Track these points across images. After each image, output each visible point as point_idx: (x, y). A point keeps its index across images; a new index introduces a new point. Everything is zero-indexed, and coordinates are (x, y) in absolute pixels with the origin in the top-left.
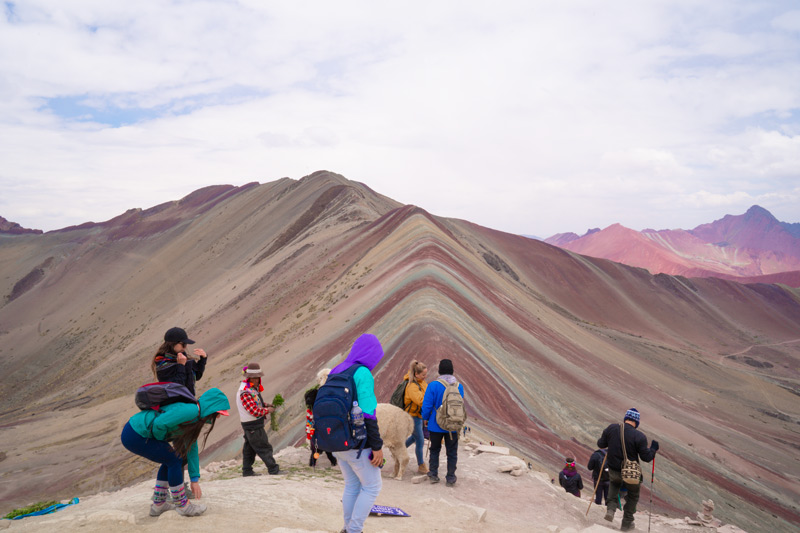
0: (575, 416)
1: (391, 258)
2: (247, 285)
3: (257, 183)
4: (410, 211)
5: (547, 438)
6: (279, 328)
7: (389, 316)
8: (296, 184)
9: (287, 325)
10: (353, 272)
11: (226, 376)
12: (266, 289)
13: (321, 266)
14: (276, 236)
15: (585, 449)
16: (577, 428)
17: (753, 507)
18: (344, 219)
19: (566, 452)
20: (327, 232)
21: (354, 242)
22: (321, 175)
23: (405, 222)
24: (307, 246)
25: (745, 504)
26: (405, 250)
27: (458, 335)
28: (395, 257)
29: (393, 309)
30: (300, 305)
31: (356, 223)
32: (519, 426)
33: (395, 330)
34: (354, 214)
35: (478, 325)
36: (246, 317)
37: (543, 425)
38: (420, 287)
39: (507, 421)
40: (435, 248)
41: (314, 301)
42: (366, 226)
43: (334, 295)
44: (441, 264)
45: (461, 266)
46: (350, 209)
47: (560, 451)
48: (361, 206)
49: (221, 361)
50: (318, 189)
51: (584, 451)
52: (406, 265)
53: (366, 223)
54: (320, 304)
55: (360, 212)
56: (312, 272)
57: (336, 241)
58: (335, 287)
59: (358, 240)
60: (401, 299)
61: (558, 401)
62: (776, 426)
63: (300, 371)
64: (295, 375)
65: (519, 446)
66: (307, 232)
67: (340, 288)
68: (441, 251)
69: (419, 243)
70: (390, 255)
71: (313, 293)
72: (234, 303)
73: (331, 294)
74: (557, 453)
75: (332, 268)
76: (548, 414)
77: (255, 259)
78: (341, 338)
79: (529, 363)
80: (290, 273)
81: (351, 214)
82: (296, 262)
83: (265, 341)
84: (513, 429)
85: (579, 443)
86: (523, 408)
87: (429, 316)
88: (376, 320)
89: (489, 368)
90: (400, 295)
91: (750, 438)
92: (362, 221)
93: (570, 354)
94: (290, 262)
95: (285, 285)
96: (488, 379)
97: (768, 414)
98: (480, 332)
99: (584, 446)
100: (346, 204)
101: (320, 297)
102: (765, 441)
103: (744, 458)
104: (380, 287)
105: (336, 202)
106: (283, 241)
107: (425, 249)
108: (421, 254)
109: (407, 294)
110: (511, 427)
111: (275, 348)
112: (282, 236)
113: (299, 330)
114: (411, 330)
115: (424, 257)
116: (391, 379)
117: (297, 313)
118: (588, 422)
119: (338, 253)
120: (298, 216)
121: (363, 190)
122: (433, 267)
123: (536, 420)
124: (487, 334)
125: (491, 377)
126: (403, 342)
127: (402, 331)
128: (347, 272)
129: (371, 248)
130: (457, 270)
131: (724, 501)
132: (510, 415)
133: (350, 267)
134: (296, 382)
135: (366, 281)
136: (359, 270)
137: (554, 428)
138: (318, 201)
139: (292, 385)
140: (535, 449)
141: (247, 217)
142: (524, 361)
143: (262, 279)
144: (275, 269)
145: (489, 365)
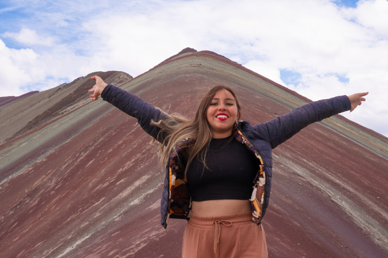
106: (37, 122)
112: (37, 118)
120: (59, 100)
138: (83, 85)
141: (16, 114)
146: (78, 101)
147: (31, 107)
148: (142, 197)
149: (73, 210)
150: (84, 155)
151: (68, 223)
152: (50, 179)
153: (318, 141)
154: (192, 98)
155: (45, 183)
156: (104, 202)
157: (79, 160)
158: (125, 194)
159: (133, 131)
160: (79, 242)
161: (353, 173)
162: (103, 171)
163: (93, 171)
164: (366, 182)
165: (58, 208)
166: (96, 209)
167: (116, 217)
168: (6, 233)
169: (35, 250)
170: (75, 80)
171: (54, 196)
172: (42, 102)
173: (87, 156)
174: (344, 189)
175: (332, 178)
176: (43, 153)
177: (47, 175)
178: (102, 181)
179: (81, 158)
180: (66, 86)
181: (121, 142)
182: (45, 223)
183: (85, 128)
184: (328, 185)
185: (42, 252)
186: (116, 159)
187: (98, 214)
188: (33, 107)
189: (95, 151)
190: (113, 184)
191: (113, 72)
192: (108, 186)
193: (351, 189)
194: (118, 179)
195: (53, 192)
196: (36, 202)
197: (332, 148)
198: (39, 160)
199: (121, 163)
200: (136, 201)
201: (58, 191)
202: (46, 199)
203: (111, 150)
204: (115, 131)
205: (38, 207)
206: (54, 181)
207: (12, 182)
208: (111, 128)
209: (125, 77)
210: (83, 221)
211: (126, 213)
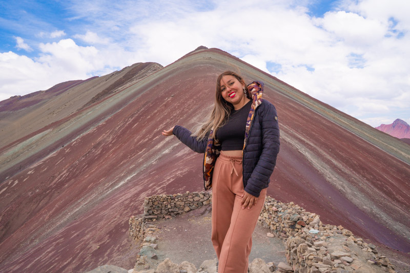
3: (98, 76)
8: (120, 71)
105: (143, 71)
106: (98, 97)
112: (98, 94)
141: (83, 93)
146: (126, 83)
147: (94, 87)
148: (171, 148)
149: (125, 157)
150: (131, 120)
151: (121, 166)
152: (109, 136)
153: (291, 111)
154: (204, 81)
155: (105, 139)
156: (145, 152)
157: (127, 124)
158: (159, 146)
159: (164, 103)
160: (129, 178)
161: (314, 133)
162: (144, 131)
163: (137, 131)
164: (323, 140)
165: (114, 156)
166: (140, 156)
167: (153, 161)
168: (80, 172)
169: (100, 183)
170: (124, 69)
171: (112, 148)
172: (101, 84)
173: (133, 121)
174: (307, 144)
175: (299, 136)
176: (103, 119)
177: (106, 134)
178: (143, 137)
179: (129, 122)
180: (117, 73)
181: (156, 111)
182: (106, 166)
183: (131, 102)
184: (297, 141)
185: (104, 184)
186: (153, 122)
187: (141, 160)
188: (95, 88)
189: (139, 117)
190: (151, 139)
191: (150, 63)
192: (148, 141)
193: (312, 144)
194: (154, 136)
195: (110, 145)
196: (99, 152)
197: (300, 116)
198: (101, 123)
199: (157, 125)
200: (167, 151)
201: (114, 144)
202: (106, 149)
203: (149, 117)
204: (152, 103)
205: (101, 155)
206: (111, 137)
207: (83, 138)
208: (149, 102)
209: (158, 66)
210: (131, 164)
211: (160, 159)
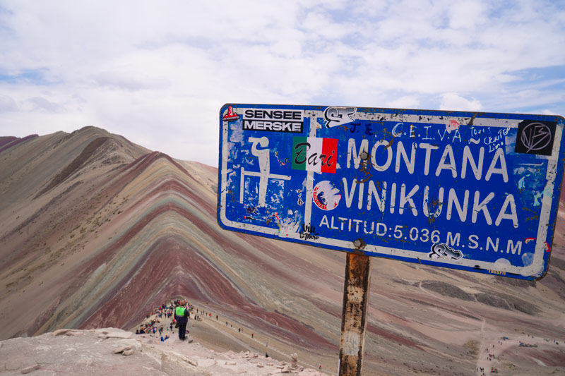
0: (276, 295)
1: (143, 190)
2: (29, 215)
3: (36, 136)
4: (157, 156)
5: (258, 312)
6: (57, 246)
7: (141, 233)
8: (68, 136)
9: (63, 243)
10: (114, 202)
11: (11, 288)
12: (45, 218)
13: (89, 198)
14: (53, 176)
15: (284, 317)
16: (278, 303)
17: (388, 341)
18: (107, 162)
19: (271, 320)
20: (94, 172)
21: (115, 179)
22: (88, 130)
23: (153, 164)
24: (78, 183)
25: (384, 340)
26: (153, 185)
27: (192, 244)
28: (145, 190)
29: (145, 228)
30: (73, 228)
31: (116, 165)
32: (238, 305)
33: (146, 243)
34: (115, 158)
35: (207, 236)
36: (28, 240)
37: (254, 303)
38: (164, 211)
39: (230, 303)
40: (175, 182)
41: (84, 225)
42: (124, 167)
43: (100, 220)
44: (179, 194)
45: (194, 195)
46: (112, 155)
47: (267, 320)
48: (120, 153)
49: (7, 276)
50: (86, 140)
51: (283, 318)
52: (154, 195)
53: (124, 165)
54: (89, 226)
55: (119, 157)
56: (82, 202)
57: (100, 179)
58: (101, 213)
59: (118, 177)
60: (150, 220)
61: (264, 285)
62: (401, 288)
63: (73, 279)
64: (70, 282)
65: (238, 319)
66: (77, 173)
67: (104, 214)
68: (179, 184)
69: (163, 179)
70: (142, 188)
71: (83, 219)
72: (18, 229)
73: (97, 219)
74: (265, 321)
75: (97, 199)
76: (258, 295)
77: (35, 195)
78: (105, 252)
79: (244, 261)
80: (65, 205)
81: (112, 158)
82: (69, 196)
83: (45, 258)
84: (234, 307)
85: (279, 313)
86: (240, 293)
87: (171, 232)
88: (132, 236)
89: (216, 267)
90: (150, 217)
91: (386, 298)
92: (121, 164)
93: (271, 252)
94: (64, 196)
95: (61, 214)
96: (215, 274)
97: (396, 281)
98: (208, 241)
99: (283, 314)
100: (108, 151)
101: (89, 221)
102: (394, 298)
103: (383, 311)
104: (134, 212)
105: (101, 149)
106: (59, 180)
107: (168, 183)
108: (165, 187)
109: (155, 216)
110: (232, 307)
111: (53, 262)
112: (58, 176)
113: (72, 248)
114: (158, 242)
115: (167, 189)
116: (144, 280)
117: (70, 234)
118: (285, 298)
119: (103, 188)
120: (70, 161)
121: (122, 142)
122: (173, 196)
123: (250, 300)
124: (214, 243)
125: (217, 272)
126: (153, 252)
127: (152, 243)
128: (110, 202)
129: (128, 184)
130: (191, 197)
131: (371, 340)
132: (232, 298)
133: (111, 198)
134: (70, 287)
135: (124, 208)
136: (119, 200)
137: (263, 305)
138: (86, 149)
139: (67, 290)
140: (250, 321)
141: (28, 162)
142: (240, 260)
143: (42, 209)
144: (53, 202)
145: (216, 264)
146: (86, 164)
147: (40, 155)
151: (155, 287)
152: (146, 276)
162: (157, 275)
165: (151, 283)
166: (160, 284)
169: (152, 292)
178: (158, 278)
182: (150, 286)
195: (148, 280)
210: (158, 286)
